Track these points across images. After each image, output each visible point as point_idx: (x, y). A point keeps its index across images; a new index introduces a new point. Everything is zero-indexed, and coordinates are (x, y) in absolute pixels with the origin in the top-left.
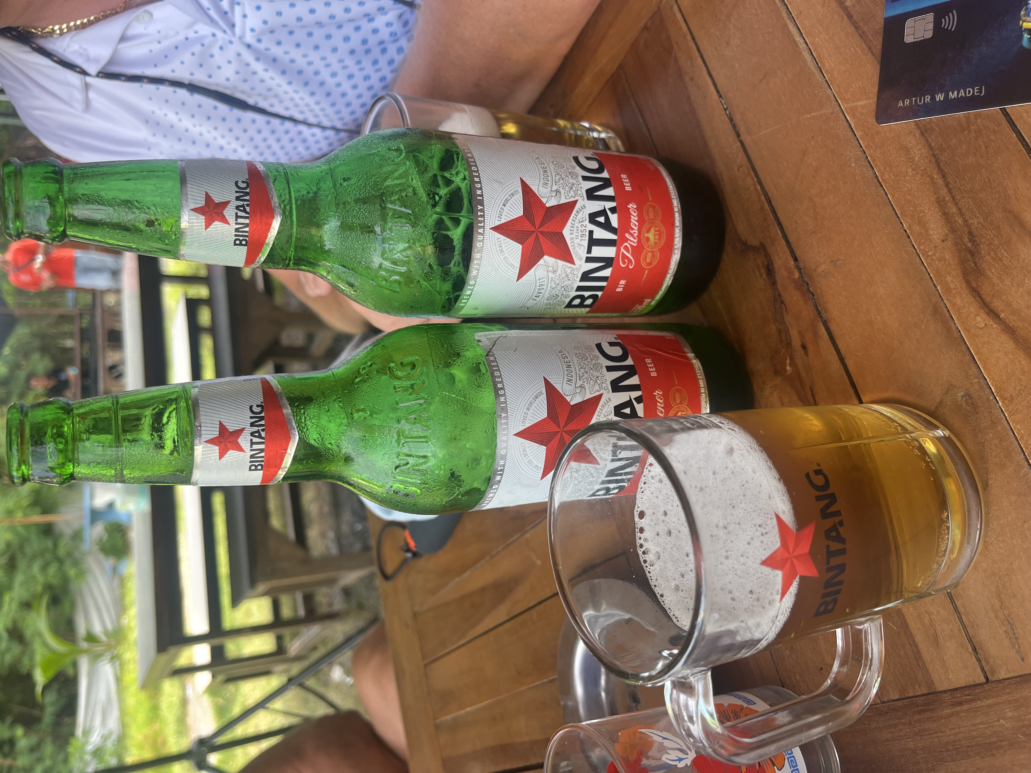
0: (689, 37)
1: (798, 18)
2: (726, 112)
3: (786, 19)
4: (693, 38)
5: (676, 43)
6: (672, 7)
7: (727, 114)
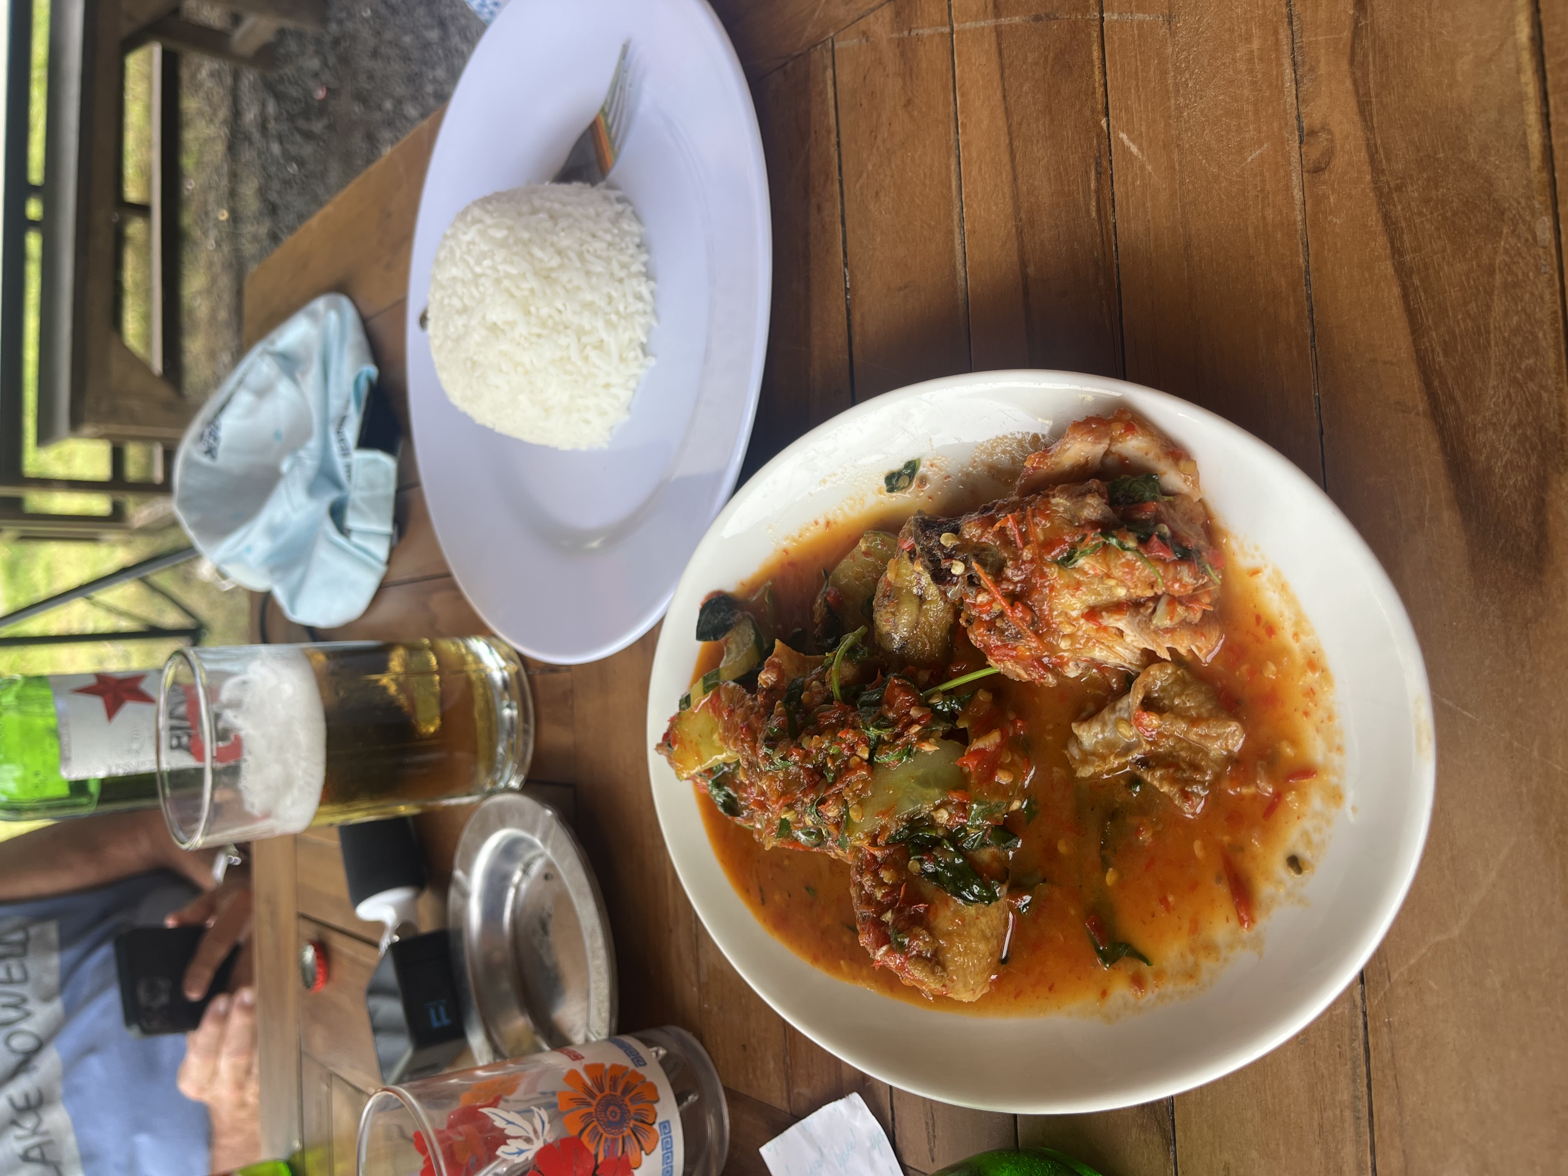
0: (833, 137)
1: (969, 236)
2: (846, 294)
3: (955, 223)
4: (838, 144)
5: (816, 132)
6: (825, 69)
7: (847, 299)
